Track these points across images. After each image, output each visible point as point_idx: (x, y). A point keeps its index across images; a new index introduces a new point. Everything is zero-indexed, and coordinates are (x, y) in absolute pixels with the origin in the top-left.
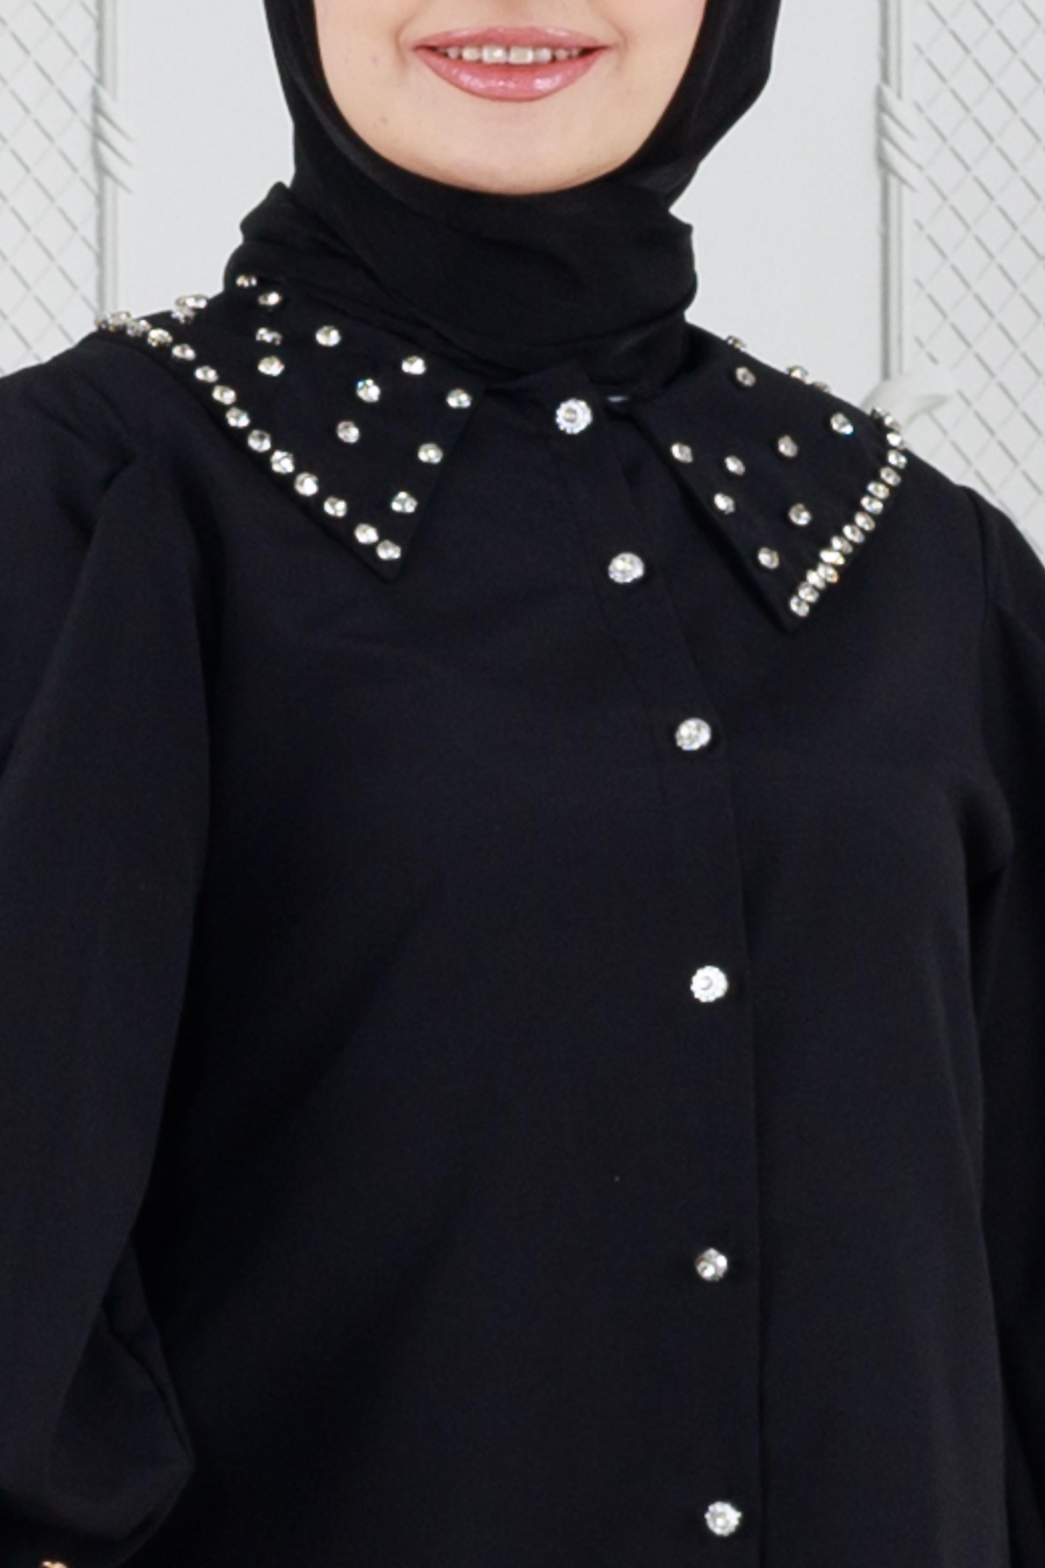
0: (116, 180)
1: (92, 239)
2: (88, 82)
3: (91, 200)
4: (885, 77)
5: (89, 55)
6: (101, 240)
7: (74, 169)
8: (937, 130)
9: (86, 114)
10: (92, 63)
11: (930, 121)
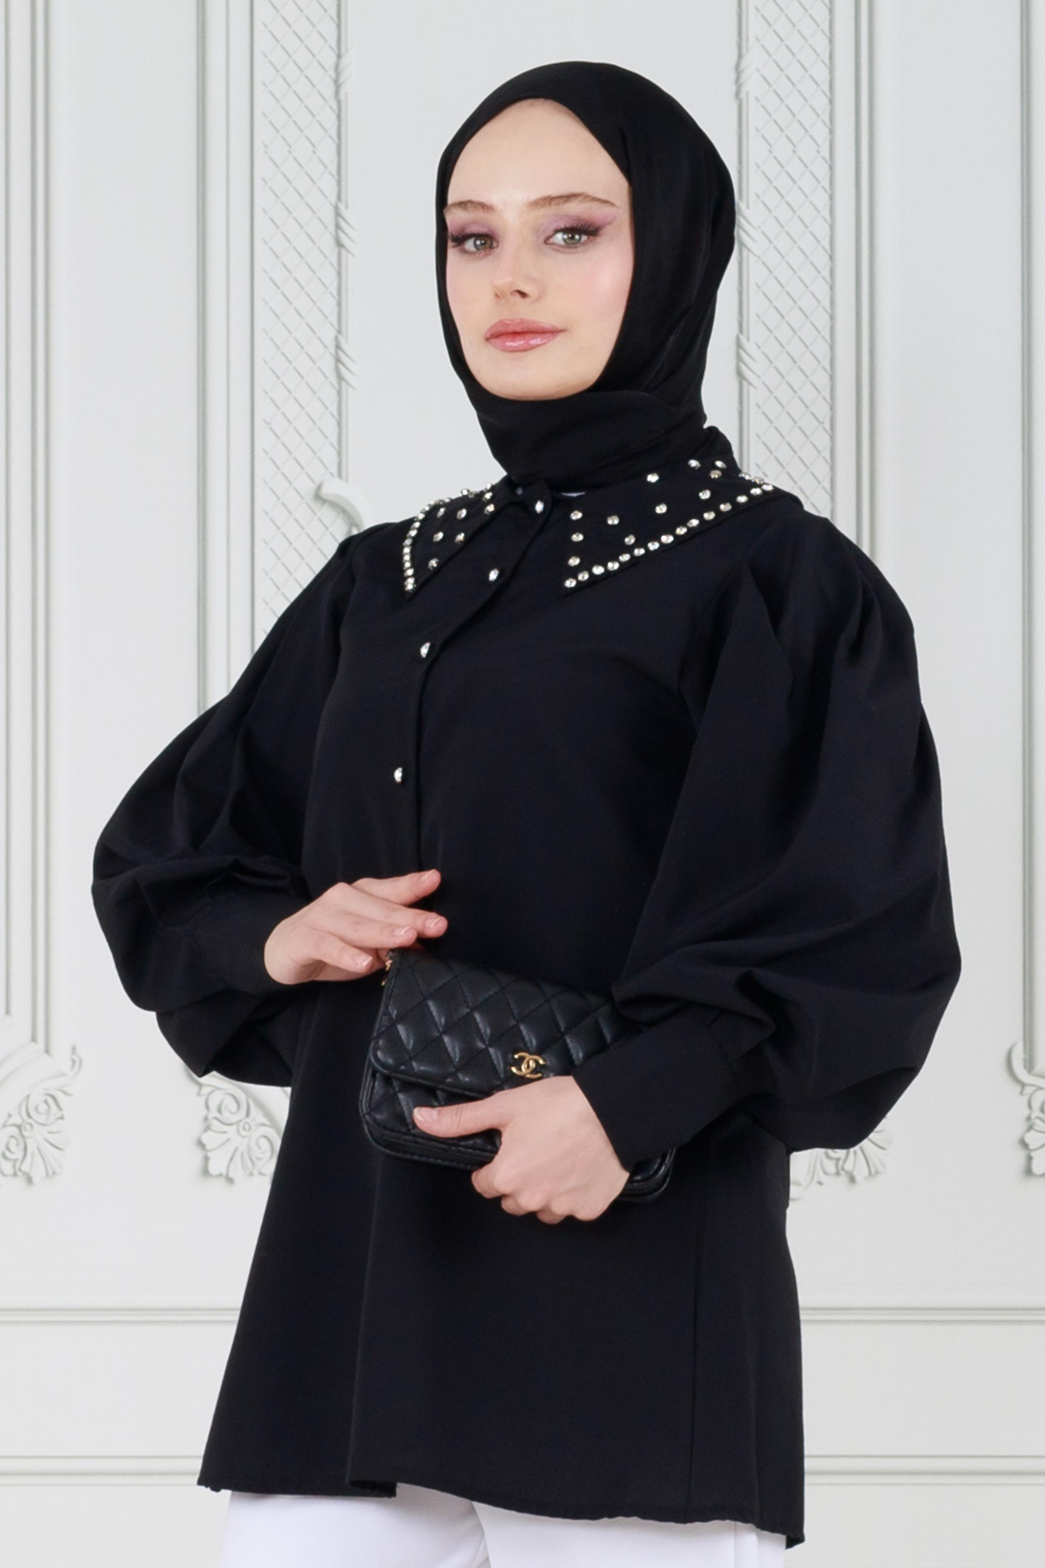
0: (348, 383)
1: (335, 413)
2: (333, 333)
3: (335, 393)
4: (741, 330)
5: (334, 319)
6: (340, 414)
7: (326, 378)
8: (767, 357)
9: (332, 349)
10: (335, 323)
11: (764, 353)
